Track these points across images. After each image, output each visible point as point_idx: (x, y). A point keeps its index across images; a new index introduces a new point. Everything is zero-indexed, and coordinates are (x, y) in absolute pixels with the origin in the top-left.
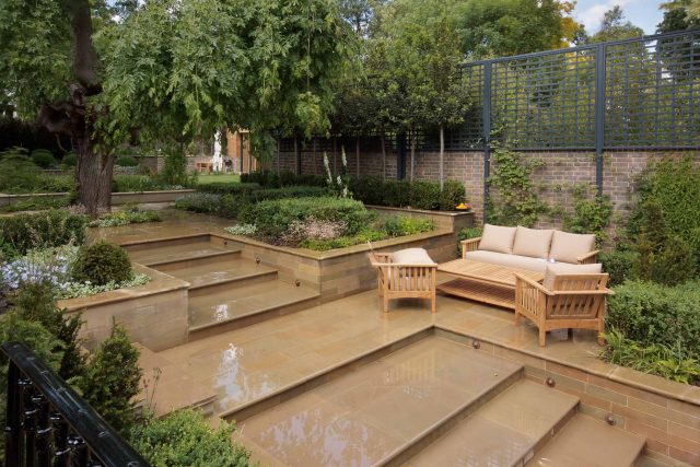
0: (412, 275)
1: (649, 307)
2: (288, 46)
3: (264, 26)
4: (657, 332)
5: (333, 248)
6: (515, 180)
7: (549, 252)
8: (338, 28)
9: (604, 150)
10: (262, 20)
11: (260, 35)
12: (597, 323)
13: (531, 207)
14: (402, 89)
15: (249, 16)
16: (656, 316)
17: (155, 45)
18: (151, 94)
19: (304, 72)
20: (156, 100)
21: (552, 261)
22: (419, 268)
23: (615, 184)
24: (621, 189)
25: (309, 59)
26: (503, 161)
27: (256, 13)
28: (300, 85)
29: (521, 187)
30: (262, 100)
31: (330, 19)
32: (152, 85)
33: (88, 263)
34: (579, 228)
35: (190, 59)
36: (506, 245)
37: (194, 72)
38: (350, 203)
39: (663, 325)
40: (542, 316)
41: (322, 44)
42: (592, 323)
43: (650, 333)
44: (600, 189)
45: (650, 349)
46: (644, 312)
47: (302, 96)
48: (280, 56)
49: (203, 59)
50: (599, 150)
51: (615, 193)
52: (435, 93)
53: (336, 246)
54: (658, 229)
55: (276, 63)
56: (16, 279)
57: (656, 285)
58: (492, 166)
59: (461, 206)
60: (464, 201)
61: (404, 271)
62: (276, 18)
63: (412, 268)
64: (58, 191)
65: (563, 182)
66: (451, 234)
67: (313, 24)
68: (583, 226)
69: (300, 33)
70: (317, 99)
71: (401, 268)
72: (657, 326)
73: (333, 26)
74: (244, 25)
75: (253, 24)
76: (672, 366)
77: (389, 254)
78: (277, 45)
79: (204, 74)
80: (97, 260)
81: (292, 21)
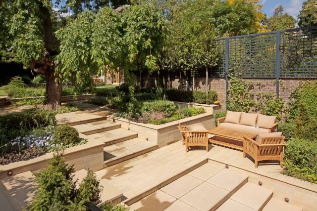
0: (198, 136)
1: (303, 151)
2: (141, 35)
3: (130, 26)
4: (306, 162)
5: (162, 123)
6: (240, 91)
7: (256, 124)
8: (163, 27)
9: (279, 79)
10: (129, 23)
11: (129, 30)
12: (280, 157)
13: (247, 103)
14: (189, 51)
15: (123, 22)
16: (305, 155)
17: (84, 36)
18: (82, 59)
19: (148, 46)
20: (85, 61)
21: (258, 127)
22: (201, 133)
23: (285, 93)
24: (287, 95)
25: (150, 40)
26: (234, 83)
27: (126, 20)
28: (147, 52)
29: (243, 94)
30: (130, 59)
31: (159, 23)
32: (82, 54)
33: (61, 136)
34: (269, 113)
35: (100, 43)
36: (237, 120)
37: (101, 49)
38: (168, 103)
39: (309, 159)
40: (256, 155)
41: (155, 33)
42: (278, 157)
43: (303, 162)
44: (278, 95)
45: (303, 169)
46: (301, 153)
47: (148, 57)
48: (138, 39)
49: (105, 43)
50: (278, 78)
51: (285, 97)
52: (204, 53)
53: (163, 122)
54: (305, 115)
55: (136, 42)
56: (32, 143)
57: (305, 140)
58: (230, 85)
59: (216, 102)
60: (217, 100)
61: (194, 134)
62: (135, 23)
63: (198, 133)
64: (36, 96)
65: (261, 92)
66: (212, 115)
67: (151, 25)
68: (270, 112)
69: (145, 29)
70: (155, 58)
71: (193, 133)
72: (307, 159)
73: (160, 26)
74: (121, 26)
75: (125, 25)
76: (313, 177)
77: (187, 126)
78: (136, 35)
79: (106, 49)
80: (65, 134)
81: (142, 23)
